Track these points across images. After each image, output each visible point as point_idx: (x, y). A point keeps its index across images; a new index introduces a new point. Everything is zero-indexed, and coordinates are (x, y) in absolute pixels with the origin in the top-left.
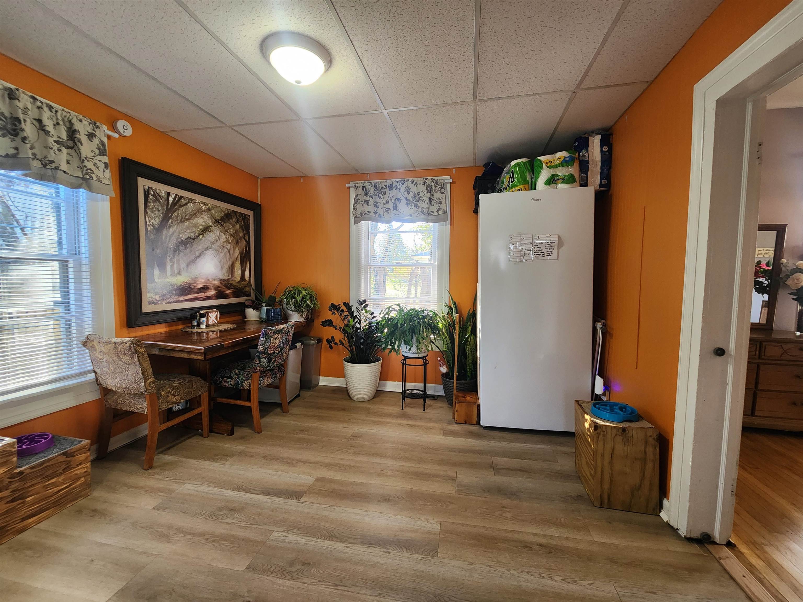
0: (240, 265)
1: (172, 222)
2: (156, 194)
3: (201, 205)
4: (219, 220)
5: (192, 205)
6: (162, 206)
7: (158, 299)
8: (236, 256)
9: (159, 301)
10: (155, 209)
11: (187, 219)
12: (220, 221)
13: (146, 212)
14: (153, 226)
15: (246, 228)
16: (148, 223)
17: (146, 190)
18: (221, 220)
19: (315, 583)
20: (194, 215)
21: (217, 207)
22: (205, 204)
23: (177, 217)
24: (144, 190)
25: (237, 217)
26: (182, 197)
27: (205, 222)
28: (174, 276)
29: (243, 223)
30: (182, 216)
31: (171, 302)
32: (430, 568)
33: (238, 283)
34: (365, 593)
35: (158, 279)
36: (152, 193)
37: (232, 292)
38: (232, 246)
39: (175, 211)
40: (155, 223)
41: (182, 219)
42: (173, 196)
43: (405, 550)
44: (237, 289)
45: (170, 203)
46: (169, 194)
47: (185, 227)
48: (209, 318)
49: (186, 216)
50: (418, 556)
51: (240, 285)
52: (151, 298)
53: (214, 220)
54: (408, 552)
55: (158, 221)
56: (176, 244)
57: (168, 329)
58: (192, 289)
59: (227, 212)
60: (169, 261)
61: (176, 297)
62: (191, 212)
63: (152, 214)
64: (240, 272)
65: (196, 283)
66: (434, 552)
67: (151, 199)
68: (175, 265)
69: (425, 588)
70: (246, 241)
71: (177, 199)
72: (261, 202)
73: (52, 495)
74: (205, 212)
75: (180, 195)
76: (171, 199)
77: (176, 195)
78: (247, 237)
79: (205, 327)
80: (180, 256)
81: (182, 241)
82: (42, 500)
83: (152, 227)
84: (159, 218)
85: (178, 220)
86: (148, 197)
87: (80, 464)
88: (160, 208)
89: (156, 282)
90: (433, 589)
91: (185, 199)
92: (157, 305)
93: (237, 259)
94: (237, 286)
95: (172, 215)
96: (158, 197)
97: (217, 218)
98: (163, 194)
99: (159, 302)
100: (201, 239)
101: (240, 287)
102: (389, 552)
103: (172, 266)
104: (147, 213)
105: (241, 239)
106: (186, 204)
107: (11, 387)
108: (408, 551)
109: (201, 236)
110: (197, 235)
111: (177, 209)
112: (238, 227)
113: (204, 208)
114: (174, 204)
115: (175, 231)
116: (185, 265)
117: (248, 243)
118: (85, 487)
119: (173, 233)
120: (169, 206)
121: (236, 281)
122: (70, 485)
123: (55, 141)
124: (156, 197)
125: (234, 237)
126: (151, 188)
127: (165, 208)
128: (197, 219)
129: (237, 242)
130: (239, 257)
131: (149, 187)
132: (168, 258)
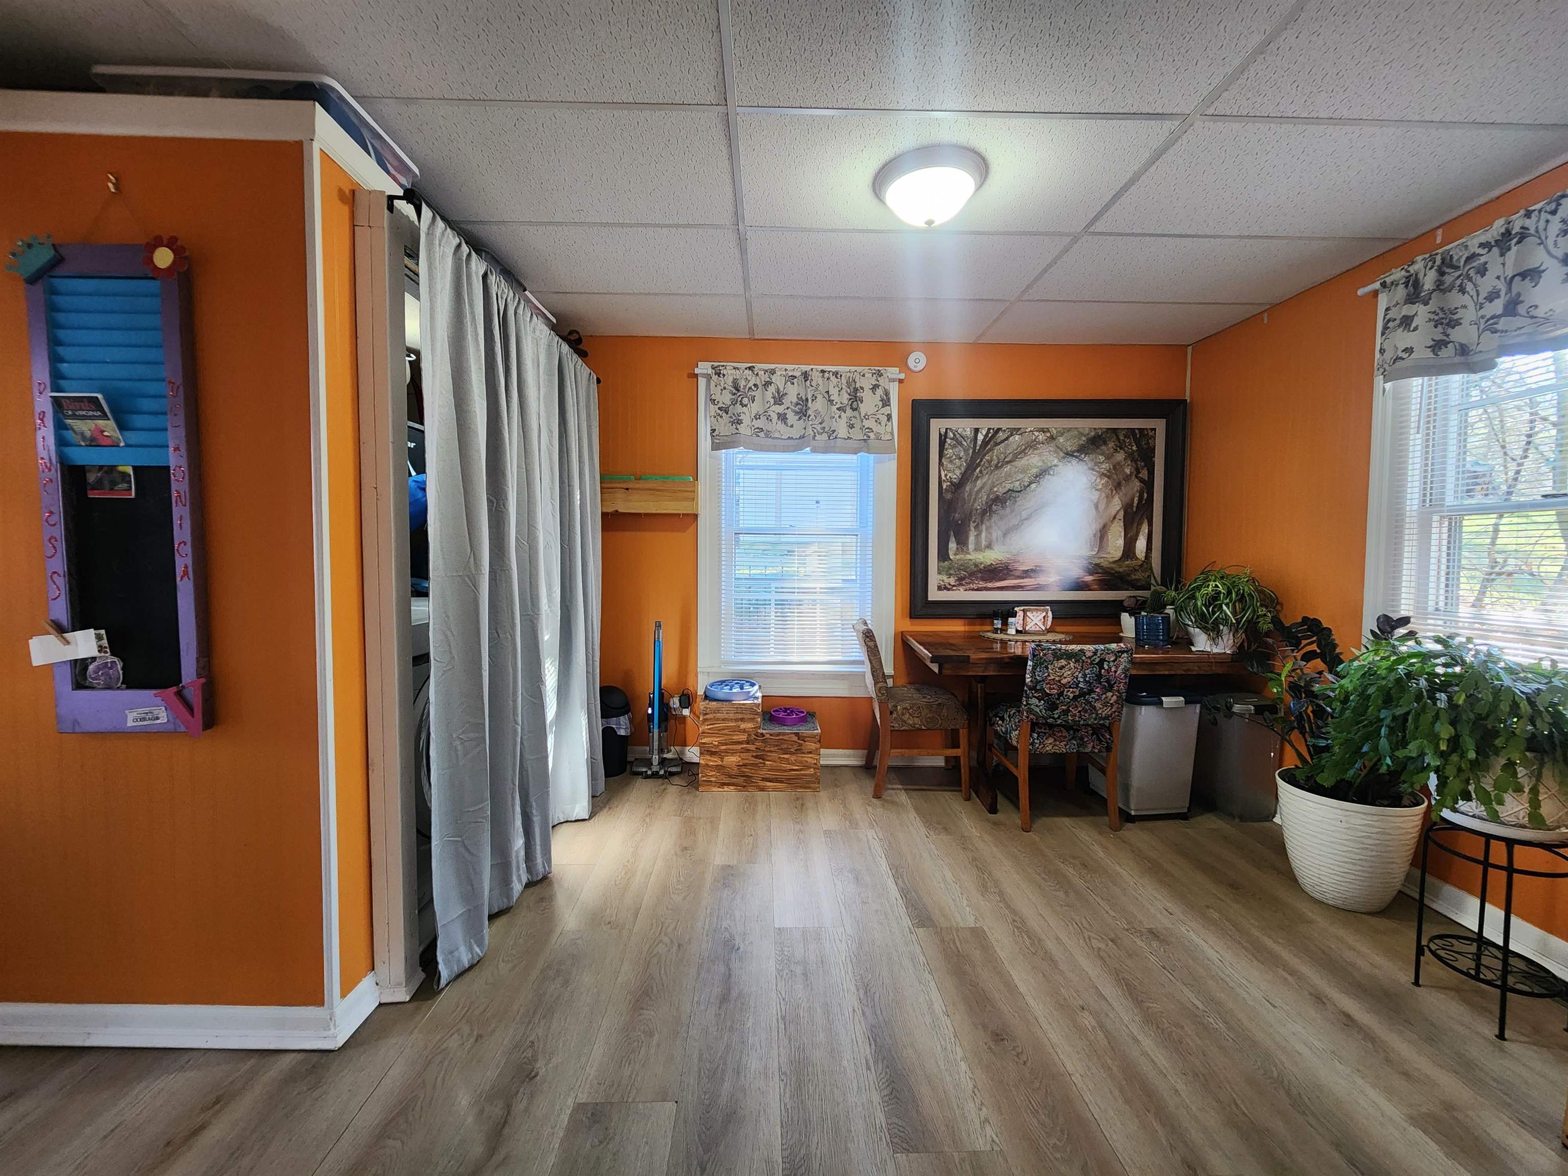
0: (1122, 530)
1: (981, 471)
2: (958, 436)
3: (1036, 434)
4: (1073, 452)
5: (1017, 437)
6: (966, 451)
7: (953, 584)
8: (1114, 513)
9: (954, 586)
10: (954, 457)
11: (1008, 462)
12: (1075, 454)
13: (940, 463)
14: (951, 482)
15: (1145, 457)
16: (943, 478)
17: (943, 433)
18: (1078, 451)
19: (780, 995)
20: (1020, 453)
21: (1069, 430)
22: (1043, 430)
23: (989, 462)
24: (940, 434)
25: (1118, 439)
26: (999, 429)
27: (1043, 461)
28: (981, 550)
29: (1134, 448)
30: (998, 458)
31: (973, 590)
32: (862, 1143)
33: (1114, 562)
34: (782, 1055)
35: (955, 555)
36: (952, 435)
37: (1099, 580)
38: (1104, 495)
39: (988, 453)
40: (955, 476)
41: (998, 463)
42: (984, 432)
43: (886, 1092)
44: (1112, 574)
45: (979, 443)
46: (977, 430)
47: (1003, 475)
48: (1028, 619)
49: (1005, 457)
50: (880, 1118)
51: (1121, 567)
52: (943, 581)
53: (1062, 454)
54: (882, 1098)
55: (958, 474)
56: (987, 503)
57: (967, 628)
58: (1011, 571)
59: (1093, 434)
60: (972, 529)
61: (981, 583)
62: (1017, 449)
63: (950, 466)
64: (1121, 542)
65: (1019, 562)
66: (904, 1145)
67: (949, 444)
68: (983, 535)
69: (815, 1139)
70: (1142, 481)
71: (990, 435)
72: (1191, 397)
73: (785, 771)
74: (1043, 444)
75: (996, 427)
76: (980, 437)
77: (989, 429)
78: (1144, 474)
79: (1014, 632)
80: (993, 520)
81: (997, 497)
82: (778, 770)
83: (949, 483)
84: (960, 469)
85: (991, 466)
86: (945, 442)
87: (811, 753)
88: (962, 454)
89: (950, 559)
90: (818, 1152)
91: (1005, 431)
92: (951, 592)
93: (1114, 518)
94: (1112, 569)
95: (981, 461)
96: (960, 439)
97: (1069, 449)
98: (968, 433)
99: (955, 588)
100: (1035, 490)
101: (1121, 570)
102: (868, 1068)
103: (978, 536)
104: (943, 465)
105: (1127, 478)
106: (1007, 439)
107: (795, 659)
108: (887, 1099)
109: (1033, 486)
110: (1026, 484)
111: (991, 450)
112: (1120, 456)
113: (1042, 437)
114: (985, 443)
115: (985, 484)
116: (1000, 533)
117: (1149, 485)
118: (814, 780)
119: (982, 488)
120: (978, 448)
121: (1111, 560)
122: (801, 770)
123: (837, 409)
124: (957, 440)
125: (1109, 477)
126: (950, 429)
127: (971, 451)
128: (1026, 458)
129: (1118, 486)
130: (1122, 513)
131: (947, 429)
132: (972, 525)
